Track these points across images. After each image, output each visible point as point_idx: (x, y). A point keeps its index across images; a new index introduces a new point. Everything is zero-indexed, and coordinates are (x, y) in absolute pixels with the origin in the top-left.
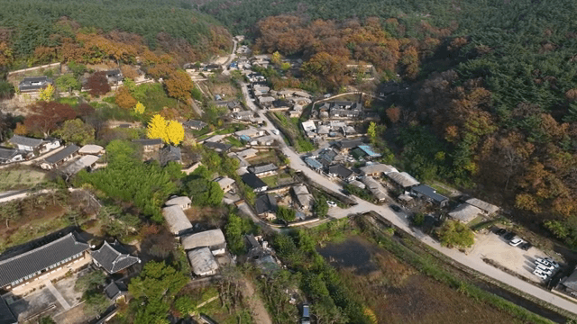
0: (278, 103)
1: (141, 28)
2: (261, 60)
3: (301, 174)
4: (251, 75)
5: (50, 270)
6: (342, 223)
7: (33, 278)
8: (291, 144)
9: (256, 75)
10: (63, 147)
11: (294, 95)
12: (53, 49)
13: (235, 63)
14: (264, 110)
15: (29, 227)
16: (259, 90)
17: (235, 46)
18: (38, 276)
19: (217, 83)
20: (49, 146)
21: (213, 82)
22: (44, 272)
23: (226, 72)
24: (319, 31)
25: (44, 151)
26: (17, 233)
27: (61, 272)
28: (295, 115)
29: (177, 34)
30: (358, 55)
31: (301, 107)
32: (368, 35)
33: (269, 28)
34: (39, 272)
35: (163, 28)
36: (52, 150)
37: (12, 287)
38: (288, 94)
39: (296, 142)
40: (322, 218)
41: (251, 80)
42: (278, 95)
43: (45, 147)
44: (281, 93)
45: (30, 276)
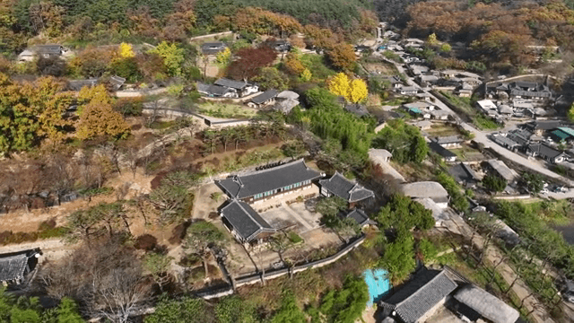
0: (442, 82)
1: (293, 9)
2: (412, 43)
3: (491, 150)
4: (405, 56)
5: (284, 192)
6: (561, 205)
7: (271, 196)
8: (469, 120)
9: (410, 57)
10: (260, 93)
11: (460, 76)
12: (228, 18)
13: (385, 46)
14: (428, 89)
15: (253, 153)
16: (417, 70)
17: (380, 32)
18: (274, 195)
19: (370, 62)
20: (250, 90)
21: (366, 61)
22: (279, 191)
23: (376, 54)
24: (482, 13)
25: (246, 94)
26: (245, 156)
27: (292, 195)
28: (466, 94)
29: (328, 15)
30: (541, 34)
31: (471, 87)
32: (553, 14)
33: (421, 11)
34: (276, 191)
35: (315, 9)
36: (252, 93)
37: (254, 201)
38: (452, 74)
39: (475, 120)
40: (533, 195)
41: (406, 61)
42: (441, 75)
43: (246, 90)
44: (445, 72)
45: (269, 193)
